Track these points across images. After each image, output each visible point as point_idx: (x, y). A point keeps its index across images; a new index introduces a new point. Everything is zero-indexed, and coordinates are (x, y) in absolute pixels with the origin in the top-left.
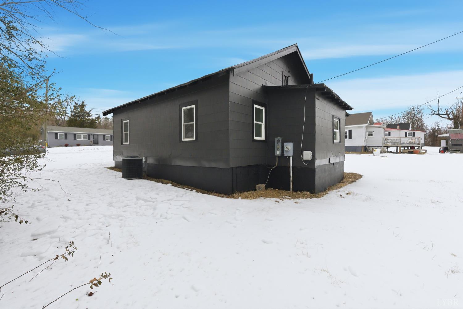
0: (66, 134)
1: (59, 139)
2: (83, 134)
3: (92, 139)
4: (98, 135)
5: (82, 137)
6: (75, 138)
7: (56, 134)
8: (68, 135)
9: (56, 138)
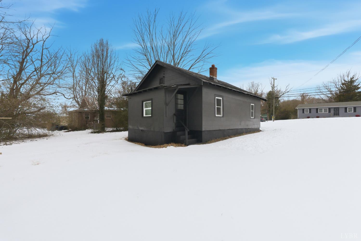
0: (310, 109)
1: (305, 113)
2: (324, 108)
3: (332, 111)
4: (338, 108)
5: (323, 110)
6: (317, 112)
7: (303, 110)
8: (311, 109)
9: (303, 112)
